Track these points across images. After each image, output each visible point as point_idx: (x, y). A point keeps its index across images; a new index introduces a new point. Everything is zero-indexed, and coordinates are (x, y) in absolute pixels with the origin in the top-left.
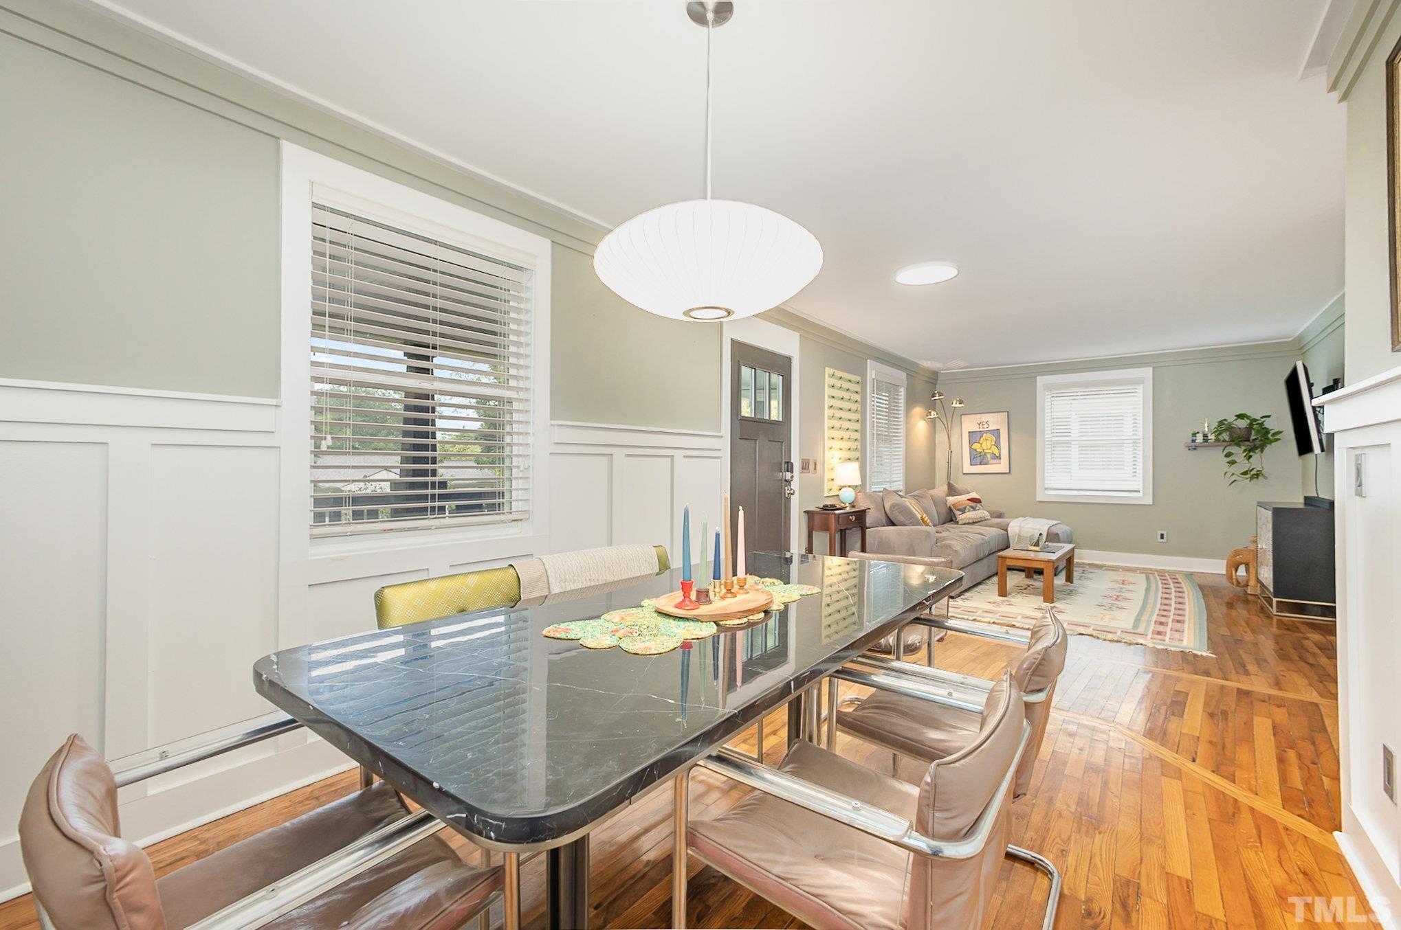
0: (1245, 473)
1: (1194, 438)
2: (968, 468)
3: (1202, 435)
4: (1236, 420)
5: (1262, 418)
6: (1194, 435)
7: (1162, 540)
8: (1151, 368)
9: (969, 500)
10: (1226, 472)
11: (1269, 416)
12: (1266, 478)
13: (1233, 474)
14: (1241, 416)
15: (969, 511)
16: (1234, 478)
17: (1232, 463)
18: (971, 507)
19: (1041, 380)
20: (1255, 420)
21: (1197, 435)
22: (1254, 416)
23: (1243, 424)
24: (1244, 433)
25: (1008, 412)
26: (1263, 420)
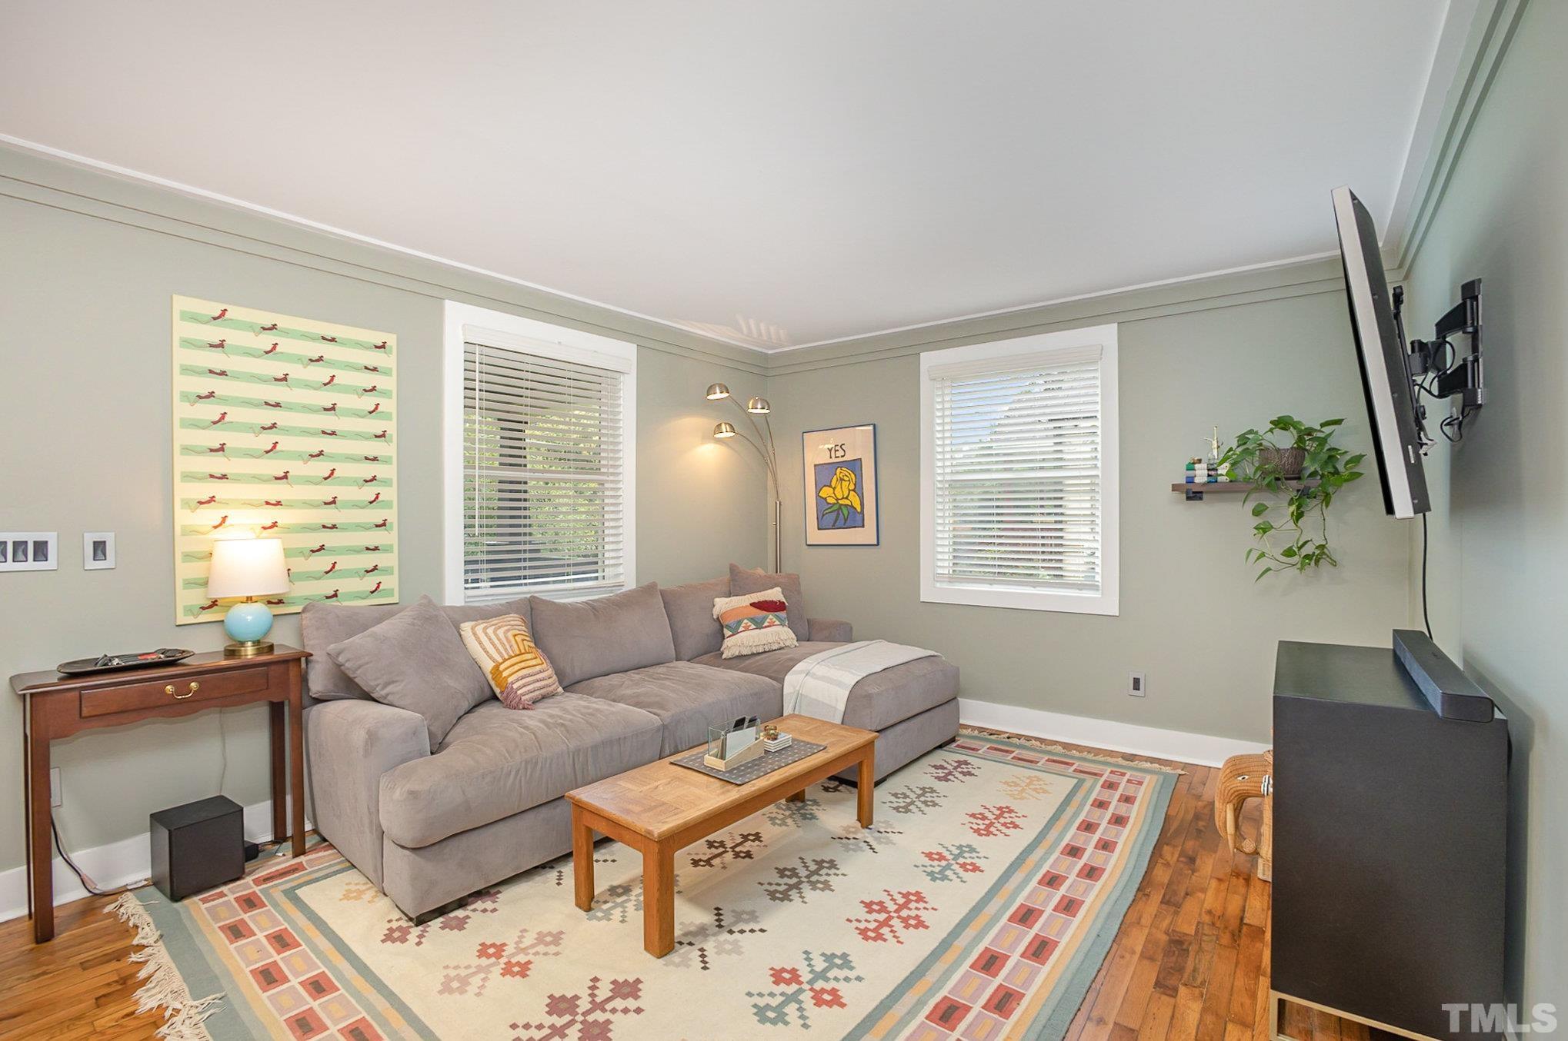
0: (1289, 553)
1: (1191, 473)
2: (816, 536)
3: (1205, 466)
4: (1271, 430)
5: (1322, 425)
6: (1191, 467)
7: (1136, 692)
8: (1116, 325)
9: (752, 605)
10: (1250, 551)
11: (1338, 422)
12: (1334, 563)
13: (1263, 555)
14: (1282, 423)
15: (747, 629)
16: (1265, 563)
17: (1264, 529)
18: (753, 620)
19: (928, 360)
20: (1309, 431)
21: (1197, 466)
22: (1307, 423)
23: (1285, 440)
24: (1287, 461)
25: (874, 426)
26: (1327, 430)
